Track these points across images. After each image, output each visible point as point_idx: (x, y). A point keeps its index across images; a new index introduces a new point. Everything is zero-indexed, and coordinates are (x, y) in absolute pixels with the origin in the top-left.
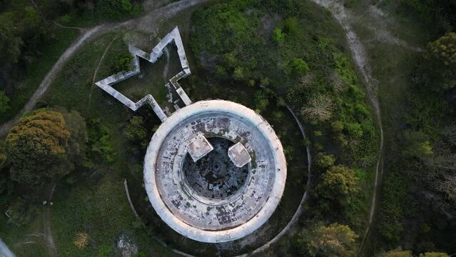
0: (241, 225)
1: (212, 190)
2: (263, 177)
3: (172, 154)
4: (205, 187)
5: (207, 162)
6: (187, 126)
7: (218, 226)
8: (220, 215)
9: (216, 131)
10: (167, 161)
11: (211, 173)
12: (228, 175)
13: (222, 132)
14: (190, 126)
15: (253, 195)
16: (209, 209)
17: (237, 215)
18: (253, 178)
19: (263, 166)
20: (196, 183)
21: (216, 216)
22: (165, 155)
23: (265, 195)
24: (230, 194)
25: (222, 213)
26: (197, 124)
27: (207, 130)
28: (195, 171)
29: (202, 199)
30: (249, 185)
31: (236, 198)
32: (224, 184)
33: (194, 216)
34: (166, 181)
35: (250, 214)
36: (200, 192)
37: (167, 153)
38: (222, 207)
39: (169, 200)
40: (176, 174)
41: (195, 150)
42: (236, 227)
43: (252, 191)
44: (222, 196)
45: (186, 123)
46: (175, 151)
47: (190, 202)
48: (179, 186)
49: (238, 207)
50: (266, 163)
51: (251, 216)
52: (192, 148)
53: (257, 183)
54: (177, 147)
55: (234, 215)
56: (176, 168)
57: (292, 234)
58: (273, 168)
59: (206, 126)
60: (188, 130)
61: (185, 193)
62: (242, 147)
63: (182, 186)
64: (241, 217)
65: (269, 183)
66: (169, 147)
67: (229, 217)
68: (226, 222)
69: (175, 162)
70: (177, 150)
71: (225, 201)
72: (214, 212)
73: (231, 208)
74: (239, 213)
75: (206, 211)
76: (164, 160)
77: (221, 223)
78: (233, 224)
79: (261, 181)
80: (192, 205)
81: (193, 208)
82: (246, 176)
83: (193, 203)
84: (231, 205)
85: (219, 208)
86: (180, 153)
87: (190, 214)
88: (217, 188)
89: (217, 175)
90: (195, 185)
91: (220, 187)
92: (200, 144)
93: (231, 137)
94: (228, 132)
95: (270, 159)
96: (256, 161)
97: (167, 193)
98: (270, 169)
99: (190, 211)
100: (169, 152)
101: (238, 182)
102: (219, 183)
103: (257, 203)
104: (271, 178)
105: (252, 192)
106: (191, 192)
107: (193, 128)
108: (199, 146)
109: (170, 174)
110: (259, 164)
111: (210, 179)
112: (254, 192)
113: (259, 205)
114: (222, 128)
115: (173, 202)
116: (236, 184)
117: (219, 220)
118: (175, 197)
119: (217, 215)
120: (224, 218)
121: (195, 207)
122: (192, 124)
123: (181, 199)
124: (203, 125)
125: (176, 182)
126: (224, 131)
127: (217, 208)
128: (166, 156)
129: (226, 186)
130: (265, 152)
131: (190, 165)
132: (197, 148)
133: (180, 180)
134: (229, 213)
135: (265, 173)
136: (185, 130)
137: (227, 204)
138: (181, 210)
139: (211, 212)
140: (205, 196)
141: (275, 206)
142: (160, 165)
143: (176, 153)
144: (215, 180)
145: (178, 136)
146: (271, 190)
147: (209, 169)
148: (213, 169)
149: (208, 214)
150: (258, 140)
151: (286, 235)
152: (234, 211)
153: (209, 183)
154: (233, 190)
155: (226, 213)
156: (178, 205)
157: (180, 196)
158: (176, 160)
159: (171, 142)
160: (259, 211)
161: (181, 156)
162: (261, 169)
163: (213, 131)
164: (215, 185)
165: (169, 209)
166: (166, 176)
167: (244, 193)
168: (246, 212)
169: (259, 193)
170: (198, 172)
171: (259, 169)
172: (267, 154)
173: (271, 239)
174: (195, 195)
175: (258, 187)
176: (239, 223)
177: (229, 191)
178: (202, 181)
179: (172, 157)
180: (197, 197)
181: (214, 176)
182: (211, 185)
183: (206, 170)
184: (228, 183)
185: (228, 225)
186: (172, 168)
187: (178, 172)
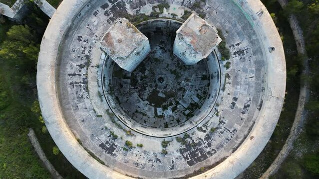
0: (224, 159)
1: (162, 116)
2: (245, 71)
3: (81, 66)
4: (151, 114)
5: (146, 77)
6: (96, 14)
7: (186, 170)
8: (185, 150)
9: (147, 10)
10: (76, 79)
11: (155, 93)
12: (181, 89)
13: (157, 10)
14: (101, 12)
15: (234, 104)
16: (165, 144)
17: (214, 144)
18: (228, 76)
19: (241, 52)
20: (137, 111)
21: (179, 154)
22: (69, 71)
23: (255, 100)
24: (190, 116)
25: (189, 146)
26: (110, 5)
27: (131, 12)
28: (130, 94)
29: (149, 132)
30: (224, 90)
31: (206, 116)
32: (177, 103)
33: (143, 161)
34: (81, 114)
35: (237, 138)
36: (144, 123)
37: (72, 66)
38: (187, 136)
39: (94, 146)
40: (96, 100)
41: (118, 46)
42: (217, 163)
43: (230, 98)
44: (178, 121)
45: (93, 7)
46: (85, 61)
47: (130, 139)
48: (106, 117)
49: (213, 130)
50: (244, 44)
51: (240, 140)
52: (110, 44)
53: (236, 83)
54: (86, 52)
55: (209, 145)
56: (94, 88)
57: (300, 155)
58: (258, 51)
59: (128, 6)
60: (98, 20)
61: (119, 126)
62: (200, 21)
63: (112, 116)
64: (222, 146)
65: (258, 77)
66: (73, 55)
67: (201, 151)
68: (199, 160)
69: (89, 79)
70: (88, 57)
71: (188, 126)
72: (174, 148)
73: (202, 135)
74: (217, 140)
75: (161, 149)
76: (71, 80)
77: (190, 163)
78: (212, 160)
79: (242, 77)
80: (134, 144)
81: (138, 149)
82: (209, 85)
83: (136, 140)
84: (200, 129)
85: (182, 140)
86: (94, 62)
87: (135, 159)
88: (169, 112)
89: (165, 93)
90: (135, 115)
91: (174, 110)
92: (124, 33)
93: (174, 15)
94: (168, 7)
95: (250, 37)
96: (227, 46)
97: (88, 133)
98: (254, 53)
99: (134, 156)
100: (75, 64)
101: (198, 95)
102: (171, 104)
103: (245, 116)
104: (258, 70)
105: (231, 101)
106: (129, 124)
107: (106, 14)
108: (121, 37)
109: (86, 101)
110: (232, 51)
111: (155, 100)
112: (235, 99)
113: (249, 120)
114: (156, 4)
115: (102, 146)
116: (196, 100)
117: (186, 158)
118: (103, 138)
119: (182, 151)
120: (193, 155)
121: (141, 146)
122: (104, 6)
123: (115, 137)
124: (122, 5)
125: (100, 112)
126: (161, 8)
127: (178, 140)
128: (72, 72)
129: (182, 105)
130: (239, 27)
131: (122, 86)
132: (120, 41)
133: (106, 107)
134: (200, 144)
135: (247, 62)
136: (94, 20)
137: (195, 129)
138: (119, 157)
139: (170, 148)
140: (154, 126)
141: (277, 114)
142: (65, 89)
143: (88, 64)
144: (164, 100)
145: (84, 33)
146: (263, 89)
147: (151, 87)
148: (156, 86)
149: (165, 153)
150: (223, 10)
151: (290, 158)
152: (208, 137)
153: (156, 107)
154: (194, 109)
155: (195, 145)
156: (111, 150)
157: (112, 133)
158: (90, 76)
159: (74, 46)
160: (250, 129)
161: (98, 66)
162: (237, 58)
163: (142, 12)
164: (165, 108)
165: (99, 160)
166: (80, 105)
167: (218, 105)
168: (228, 135)
169: (244, 98)
170: (136, 94)
171: (234, 59)
172: (244, 28)
173: (266, 168)
174: (138, 128)
175: (240, 89)
176: (222, 156)
177: (187, 112)
178: (144, 106)
179: (83, 71)
180: (141, 129)
181: (161, 95)
182: (159, 110)
183: (147, 88)
184: (184, 102)
185: (204, 164)
186: (87, 89)
187: (100, 95)
